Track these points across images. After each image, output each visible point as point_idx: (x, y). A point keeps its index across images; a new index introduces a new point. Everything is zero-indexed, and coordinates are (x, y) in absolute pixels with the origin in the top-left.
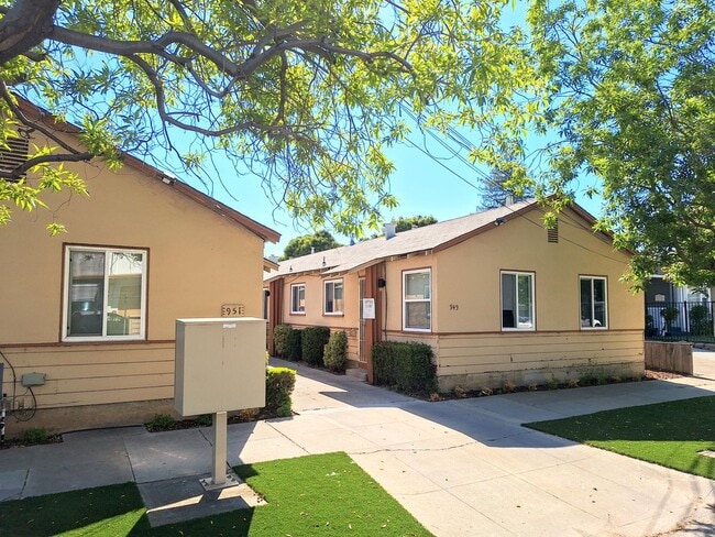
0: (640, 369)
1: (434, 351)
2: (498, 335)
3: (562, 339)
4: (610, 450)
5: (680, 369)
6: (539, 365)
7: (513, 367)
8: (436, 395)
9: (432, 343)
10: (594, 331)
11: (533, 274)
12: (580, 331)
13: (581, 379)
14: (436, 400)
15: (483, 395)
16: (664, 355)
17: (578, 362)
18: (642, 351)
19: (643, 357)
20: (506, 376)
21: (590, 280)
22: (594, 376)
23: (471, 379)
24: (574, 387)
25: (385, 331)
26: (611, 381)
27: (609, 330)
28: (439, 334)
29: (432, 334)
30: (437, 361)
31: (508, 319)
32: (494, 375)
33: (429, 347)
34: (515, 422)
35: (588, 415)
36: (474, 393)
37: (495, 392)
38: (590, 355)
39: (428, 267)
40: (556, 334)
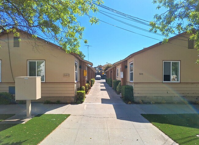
7: (168, 95)
11: (179, 61)
14: (130, 104)
20: (164, 98)
23: (148, 98)
25: (127, 82)
28: (135, 83)
30: (134, 92)
33: (133, 87)
39: (133, 61)
40: (191, 84)
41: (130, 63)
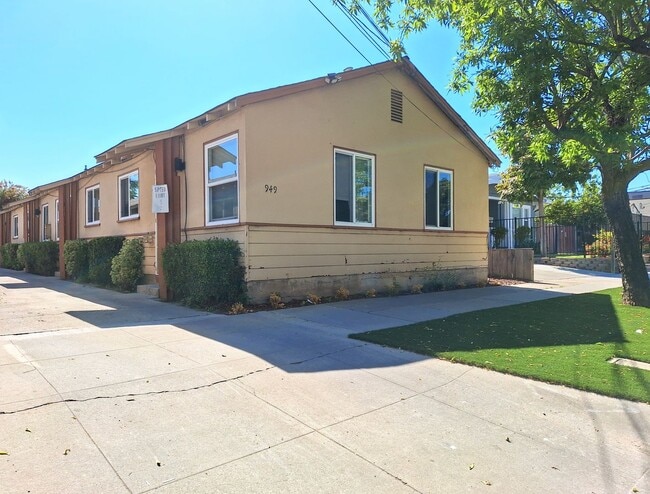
0: (483, 275)
1: (243, 248)
2: (329, 230)
3: (404, 238)
4: (482, 367)
5: (521, 276)
6: (379, 268)
7: (349, 270)
8: (240, 306)
9: (240, 237)
10: (439, 231)
11: (373, 158)
12: (424, 230)
13: (425, 285)
14: (240, 312)
15: (308, 304)
16: (505, 262)
17: (421, 266)
18: (485, 256)
19: (486, 263)
20: (339, 281)
21: (435, 174)
22: (438, 282)
23: (294, 285)
24: (417, 293)
25: (185, 230)
26: (455, 287)
27: (454, 231)
28: (250, 224)
29: (240, 225)
30: (246, 262)
31: (343, 211)
32: (323, 279)
33: (237, 243)
34: (340, 333)
35: (440, 320)
36: (296, 303)
37: (323, 301)
38: (435, 258)
39: (237, 131)
40: (398, 233)
41: (207, 147)
